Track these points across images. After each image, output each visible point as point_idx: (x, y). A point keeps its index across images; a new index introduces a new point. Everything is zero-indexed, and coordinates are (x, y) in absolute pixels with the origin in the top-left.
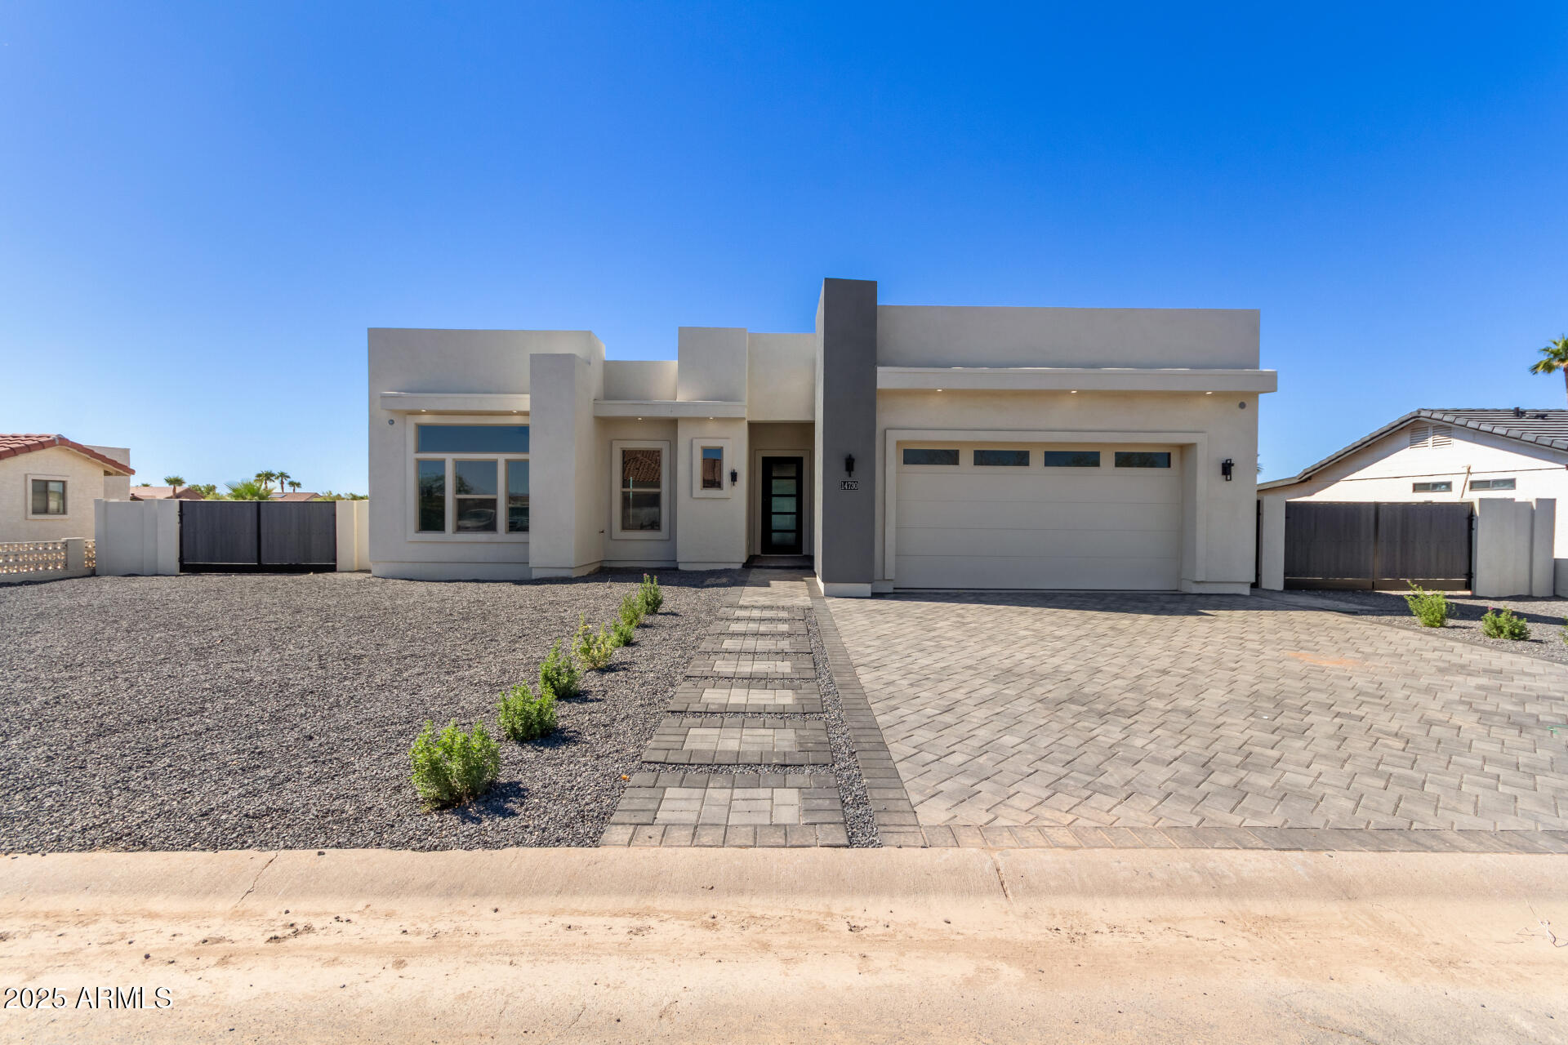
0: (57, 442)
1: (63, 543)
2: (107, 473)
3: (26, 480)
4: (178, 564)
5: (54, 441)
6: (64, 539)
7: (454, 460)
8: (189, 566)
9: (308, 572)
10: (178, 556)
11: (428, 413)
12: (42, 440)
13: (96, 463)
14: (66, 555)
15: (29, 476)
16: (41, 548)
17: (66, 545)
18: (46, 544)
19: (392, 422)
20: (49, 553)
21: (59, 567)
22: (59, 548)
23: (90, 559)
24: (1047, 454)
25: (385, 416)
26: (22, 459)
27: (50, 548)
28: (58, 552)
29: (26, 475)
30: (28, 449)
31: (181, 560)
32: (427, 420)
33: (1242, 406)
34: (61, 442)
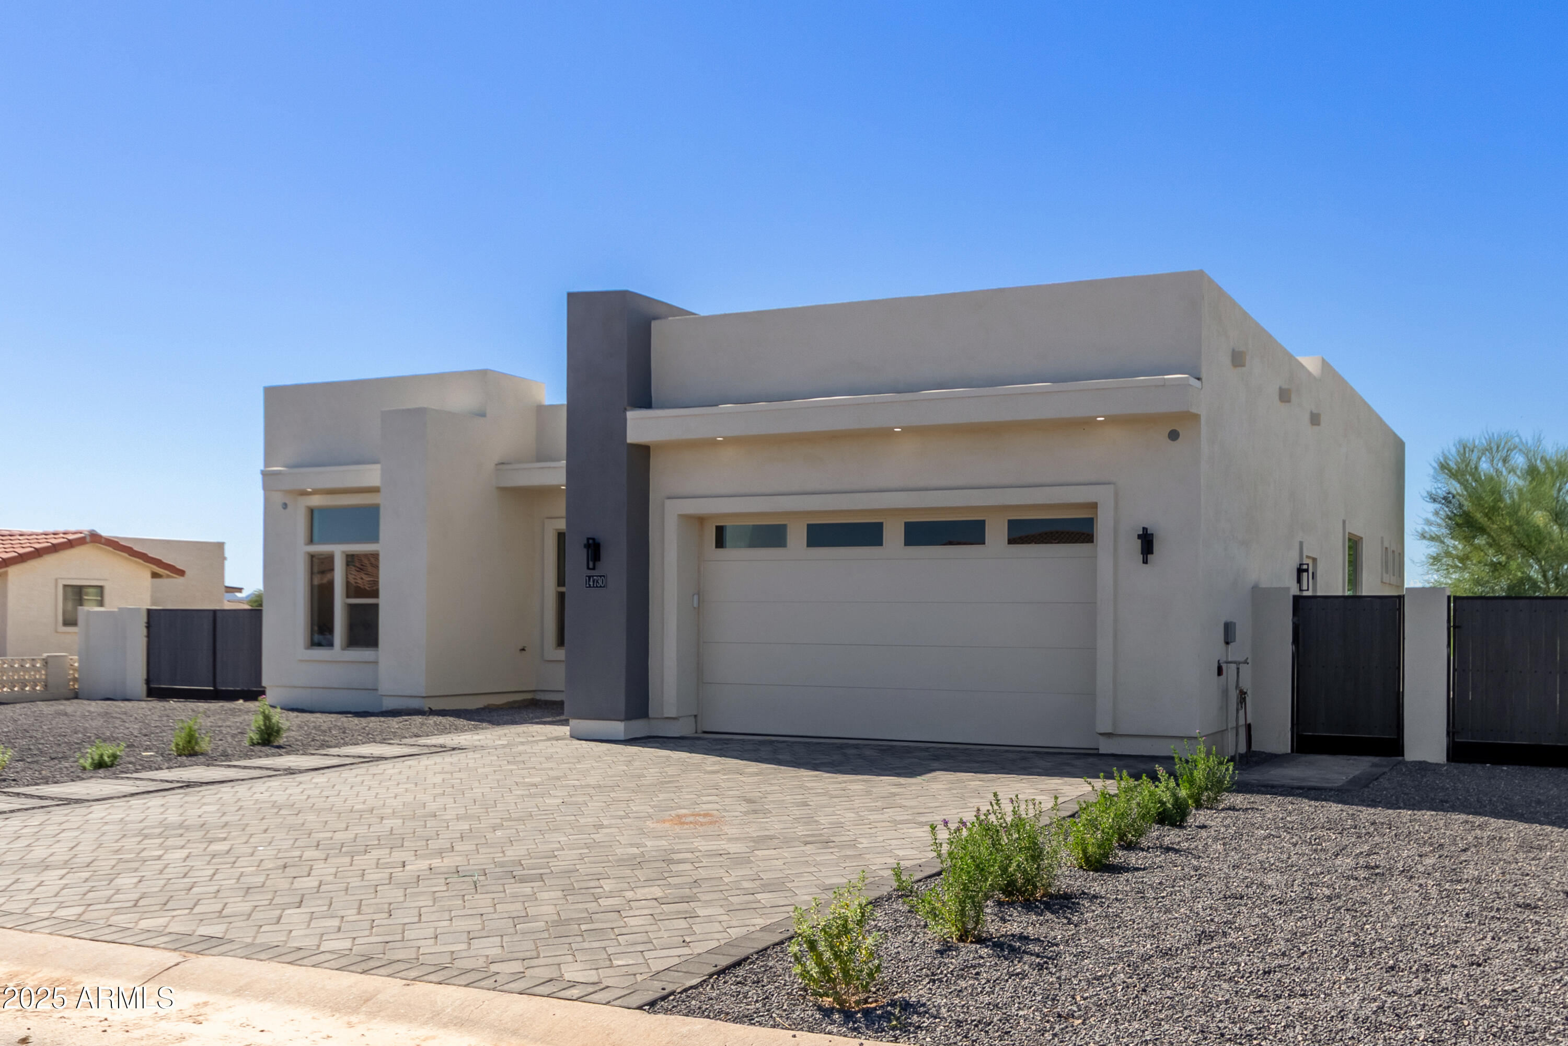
0: (88, 539)
1: (44, 659)
2: (155, 575)
3: (56, 586)
4: (144, 687)
5: (84, 538)
6: (45, 655)
7: (343, 552)
8: (155, 692)
9: (237, 699)
10: (145, 677)
11: (315, 492)
12: (71, 537)
13: (136, 562)
14: (46, 675)
15: (59, 581)
16: (16, 666)
17: (46, 662)
18: (23, 660)
19: (285, 506)
20: (27, 670)
21: (38, 688)
22: (38, 665)
23: (75, 680)
24: (908, 526)
25: (278, 498)
26: (50, 560)
27: (27, 665)
28: (38, 670)
29: (56, 580)
30: (55, 549)
31: (148, 682)
32: (316, 501)
33: (1174, 435)
34: (94, 538)
